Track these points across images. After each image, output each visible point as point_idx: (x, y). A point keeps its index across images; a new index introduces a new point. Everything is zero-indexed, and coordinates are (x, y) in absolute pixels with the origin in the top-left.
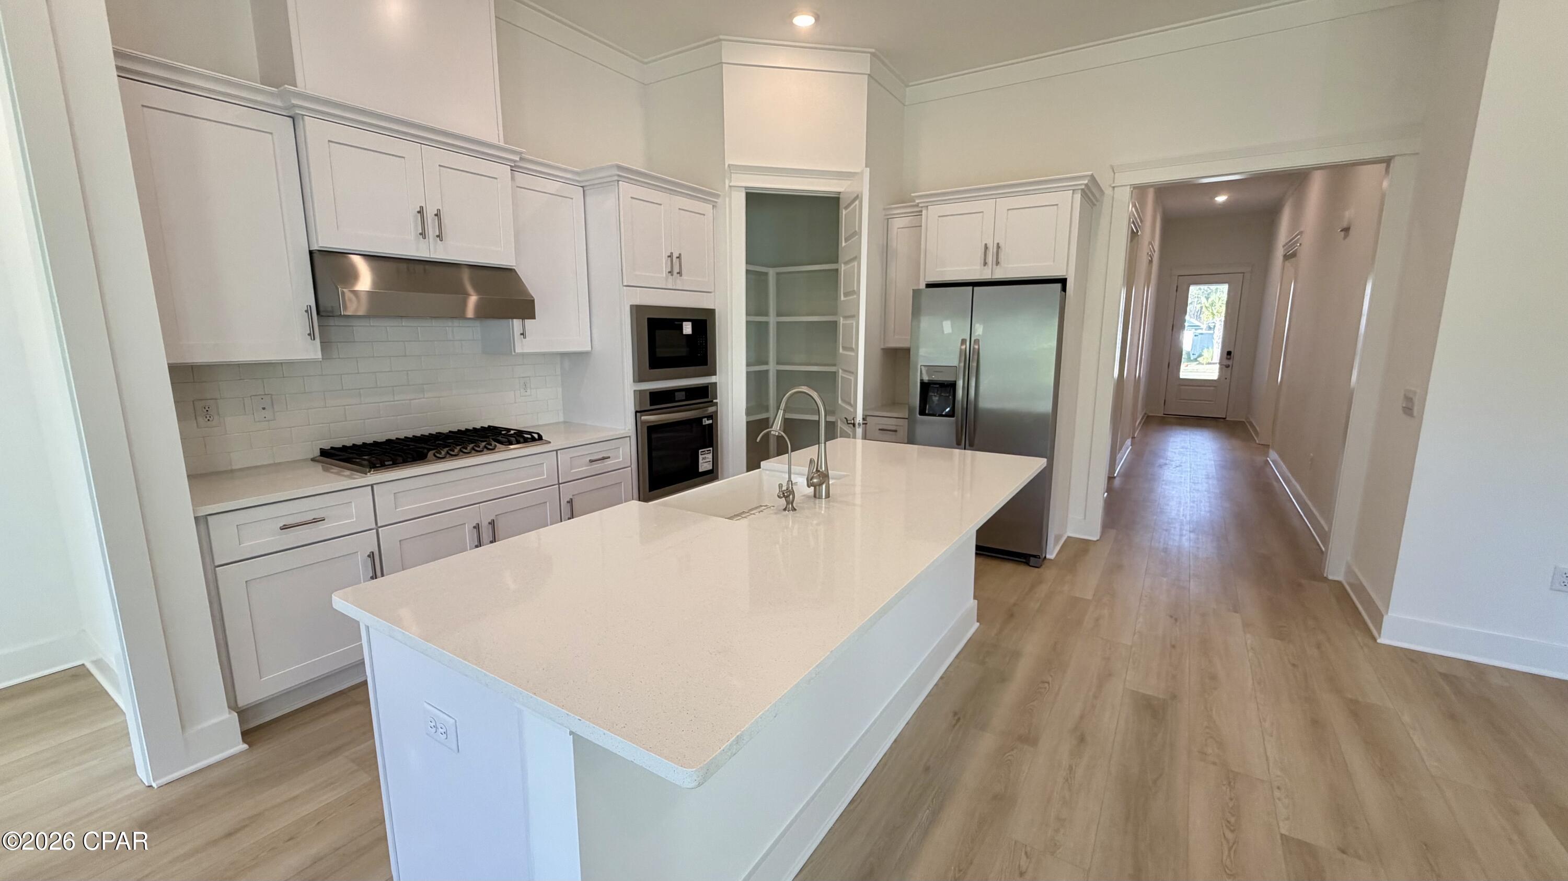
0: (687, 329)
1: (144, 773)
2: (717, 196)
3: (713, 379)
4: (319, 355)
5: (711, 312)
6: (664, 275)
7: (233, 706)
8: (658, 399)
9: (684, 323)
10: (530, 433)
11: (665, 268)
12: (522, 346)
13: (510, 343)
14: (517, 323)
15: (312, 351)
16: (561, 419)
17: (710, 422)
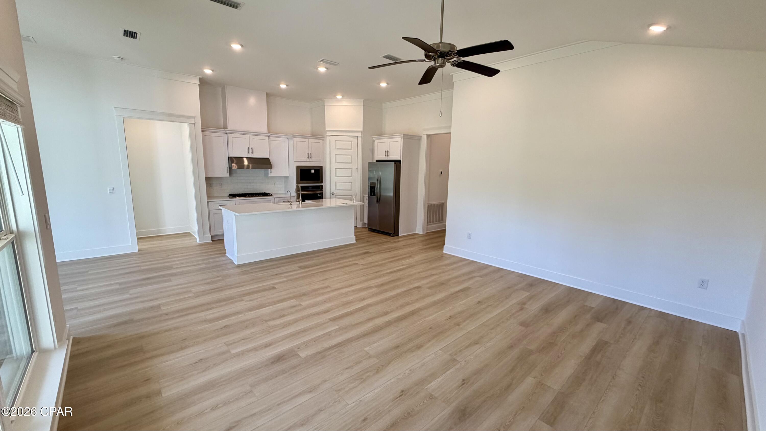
0: (313, 171)
1: (198, 241)
2: (324, 138)
3: (322, 184)
4: (229, 176)
5: (321, 167)
6: (306, 158)
7: (210, 234)
8: (303, 188)
9: (312, 170)
10: (269, 194)
11: (306, 156)
12: (270, 175)
13: (268, 174)
14: (270, 170)
15: (228, 175)
16: (284, 192)
17: (320, 195)
